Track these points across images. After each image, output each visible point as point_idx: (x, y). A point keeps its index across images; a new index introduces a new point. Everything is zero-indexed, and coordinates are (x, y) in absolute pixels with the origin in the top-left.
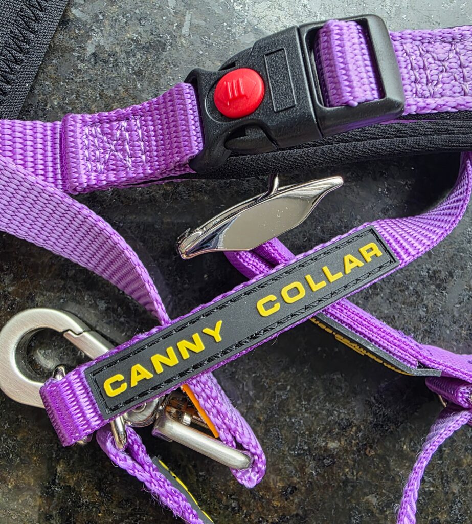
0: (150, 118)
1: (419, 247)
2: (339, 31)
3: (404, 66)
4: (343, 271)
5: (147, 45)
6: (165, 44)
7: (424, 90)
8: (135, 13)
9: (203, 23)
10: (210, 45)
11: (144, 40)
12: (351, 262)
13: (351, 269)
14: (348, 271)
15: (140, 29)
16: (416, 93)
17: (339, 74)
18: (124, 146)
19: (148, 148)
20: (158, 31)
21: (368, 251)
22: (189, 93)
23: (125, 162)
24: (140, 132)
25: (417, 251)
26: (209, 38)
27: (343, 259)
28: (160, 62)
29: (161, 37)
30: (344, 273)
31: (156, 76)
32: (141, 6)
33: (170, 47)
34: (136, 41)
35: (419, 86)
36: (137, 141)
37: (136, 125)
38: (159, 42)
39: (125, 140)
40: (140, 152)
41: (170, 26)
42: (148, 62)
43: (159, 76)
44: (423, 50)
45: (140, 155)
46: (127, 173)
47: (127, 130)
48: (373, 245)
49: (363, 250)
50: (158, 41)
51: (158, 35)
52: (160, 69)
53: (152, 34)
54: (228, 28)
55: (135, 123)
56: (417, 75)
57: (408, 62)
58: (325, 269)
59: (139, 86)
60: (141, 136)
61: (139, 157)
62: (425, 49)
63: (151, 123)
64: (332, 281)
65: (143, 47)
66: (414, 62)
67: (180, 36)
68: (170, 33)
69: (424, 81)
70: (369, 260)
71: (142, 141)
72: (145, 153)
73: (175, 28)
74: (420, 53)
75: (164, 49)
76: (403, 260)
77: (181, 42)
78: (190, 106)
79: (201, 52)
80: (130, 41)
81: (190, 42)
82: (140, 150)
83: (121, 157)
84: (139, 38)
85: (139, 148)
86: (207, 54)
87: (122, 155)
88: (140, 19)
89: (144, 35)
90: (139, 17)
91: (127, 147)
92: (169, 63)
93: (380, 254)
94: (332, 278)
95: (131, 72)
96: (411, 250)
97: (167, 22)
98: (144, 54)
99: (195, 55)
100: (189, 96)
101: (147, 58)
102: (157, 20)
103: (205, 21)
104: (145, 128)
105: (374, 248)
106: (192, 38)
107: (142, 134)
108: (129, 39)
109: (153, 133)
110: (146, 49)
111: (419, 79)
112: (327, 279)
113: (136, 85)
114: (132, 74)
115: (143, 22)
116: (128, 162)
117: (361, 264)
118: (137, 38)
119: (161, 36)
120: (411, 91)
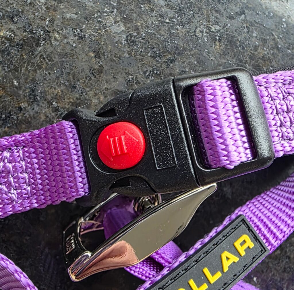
0: (32, 150)
1: (285, 229)
2: (212, 91)
3: (270, 112)
4: (221, 269)
5: (21, 42)
6: (39, 40)
7: (288, 133)
8: (7, 11)
9: (75, 17)
10: (82, 38)
11: (18, 38)
12: (228, 259)
13: (229, 267)
14: (226, 269)
15: (13, 27)
16: (282, 137)
17: (216, 137)
18: (8, 177)
19: (32, 181)
20: (31, 27)
21: (242, 244)
22: (71, 132)
23: (10, 194)
24: (23, 163)
25: (283, 234)
26: (81, 31)
27: (221, 257)
28: (34, 58)
29: (34, 34)
30: (222, 271)
31: (32, 72)
32: (12, 4)
33: (44, 42)
34: (10, 39)
35: (284, 129)
36: (21, 173)
37: (19, 156)
38: (33, 38)
39: (9, 172)
40: (26, 185)
41: (43, 22)
42: (24, 59)
43: (35, 71)
44: (285, 92)
45: (25, 187)
46: (14, 207)
47: (10, 162)
48: (245, 237)
49: (237, 244)
50: (31, 37)
51: (31, 32)
52: (36, 65)
53: (25, 31)
54: (99, 19)
55: (18, 154)
56: (282, 118)
57: (274, 107)
58: (206, 271)
59: (15, 83)
60: (24, 168)
61: (25, 189)
62: (286, 91)
63: (34, 155)
64: (212, 282)
65: (17, 45)
66: (279, 106)
67: (53, 31)
68: (43, 28)
69: (288, 124)
70: (243, 253)
71: (26, 172)
72: (30, 185)
73: (47, 23)
74: (283, 96)
75: (38, 45)
76: (272, 245)
77: (55, 37)
78: (73, 146)
79: (74, 45)
80: (3, 39)
81: (64, 35)
82: (25, 182)
83: (6, 190)
84: (13, 36)
85: (23, 181)
86: (80, 46)
87: (7, 187)
88: (13, 17)
89: (18, 32)
90: (11, 15)
91: (12, 179)
92: (44, 58)
93: (252, 245)
94: (213, 279)
95: (6, 70)
96: (278, 233)
97: (40, 18)
98: (19, 51)
99: (68, 47)
100: (71, 135)
101: (22, 55)
102: (29, 17)
103: (76, 14)
104: (29, 160)
105: (246, 240)
106: (65, 31)
107: (26, 166)
108: (2, 37)
109: (36, 166)
110: (21, 46)
111: (284, 123)
112: (208, 280)
113: (13, 82)
114: (8, 72)
115: (15, 19)
116: (13, 195)
117: (236, 259)
118: (10, 36)
119: (35, 32)
120: (278, 136)
